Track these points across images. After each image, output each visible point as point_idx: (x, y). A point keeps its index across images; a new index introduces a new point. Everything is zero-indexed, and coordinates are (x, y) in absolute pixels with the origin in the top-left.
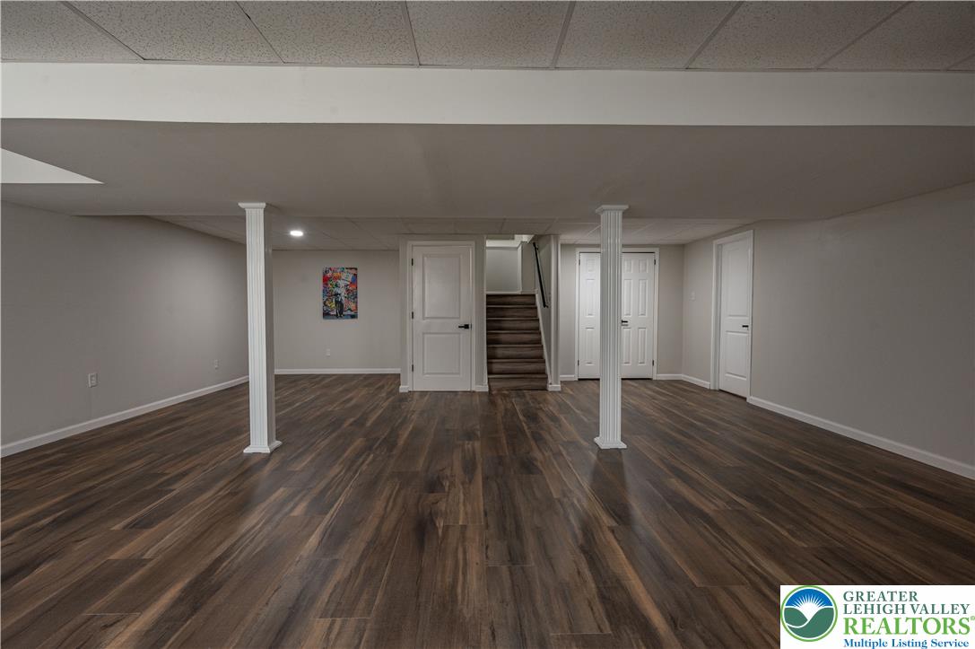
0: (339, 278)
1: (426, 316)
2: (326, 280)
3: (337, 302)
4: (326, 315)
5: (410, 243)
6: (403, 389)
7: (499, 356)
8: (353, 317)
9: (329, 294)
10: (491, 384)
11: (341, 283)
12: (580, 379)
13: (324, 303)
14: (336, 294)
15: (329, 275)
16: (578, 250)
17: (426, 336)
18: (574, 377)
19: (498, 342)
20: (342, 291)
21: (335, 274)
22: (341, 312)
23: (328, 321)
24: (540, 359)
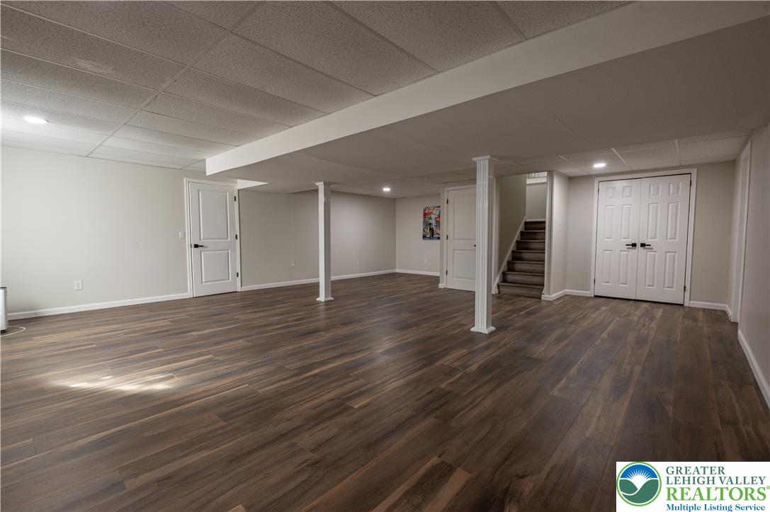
0: (432, 213)
1: (455, 237)
2: (425, 215)
3: (430, 229)
4: (424, 237)
5: (446, 189)
6: (441, 286)
7: (517, 269)
8: (439, 238)
9: (427, 224)
10: (501, 289)
11: (433, 217)
12: (595, 296)
13: (424, 231)
14: (430, 224)
15: (426, 212)
16: (597, 180)
17: (455, 252)
18: (590, 293)
19: (521, 259)
20: (433, 222)
21: (430, 211)
22: (432, 236)
23: (426, 241)
24: (542, 274)
